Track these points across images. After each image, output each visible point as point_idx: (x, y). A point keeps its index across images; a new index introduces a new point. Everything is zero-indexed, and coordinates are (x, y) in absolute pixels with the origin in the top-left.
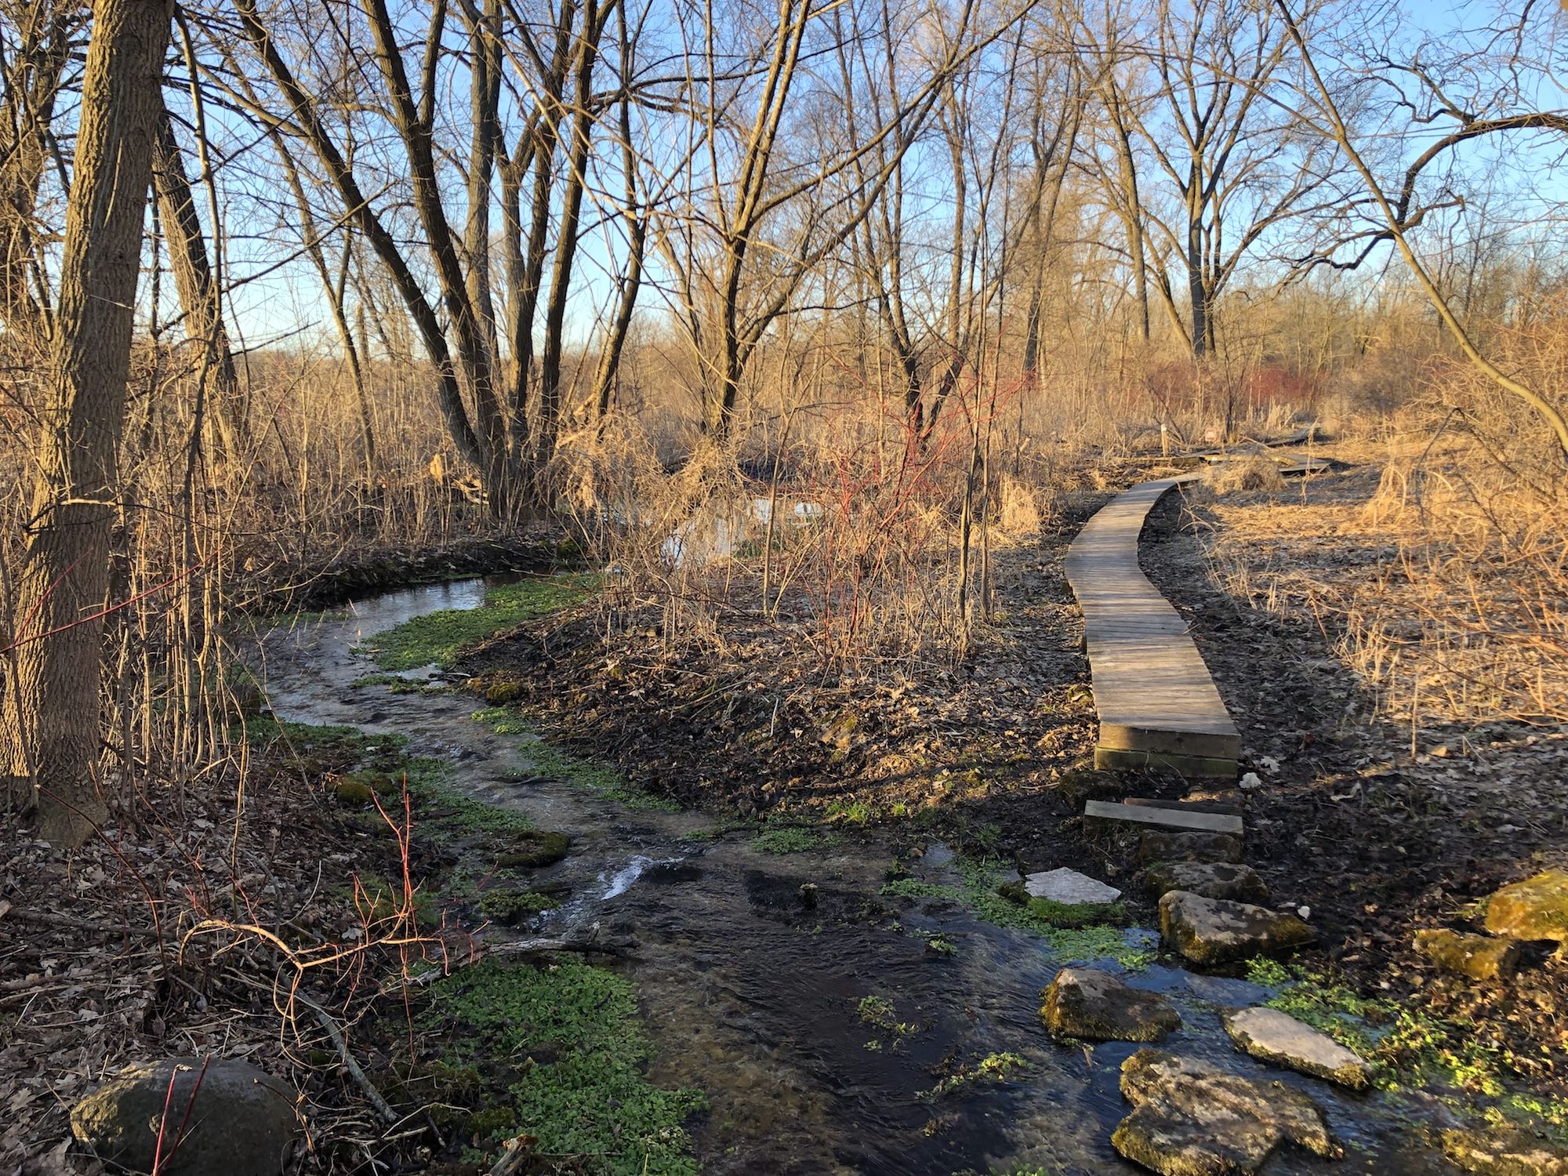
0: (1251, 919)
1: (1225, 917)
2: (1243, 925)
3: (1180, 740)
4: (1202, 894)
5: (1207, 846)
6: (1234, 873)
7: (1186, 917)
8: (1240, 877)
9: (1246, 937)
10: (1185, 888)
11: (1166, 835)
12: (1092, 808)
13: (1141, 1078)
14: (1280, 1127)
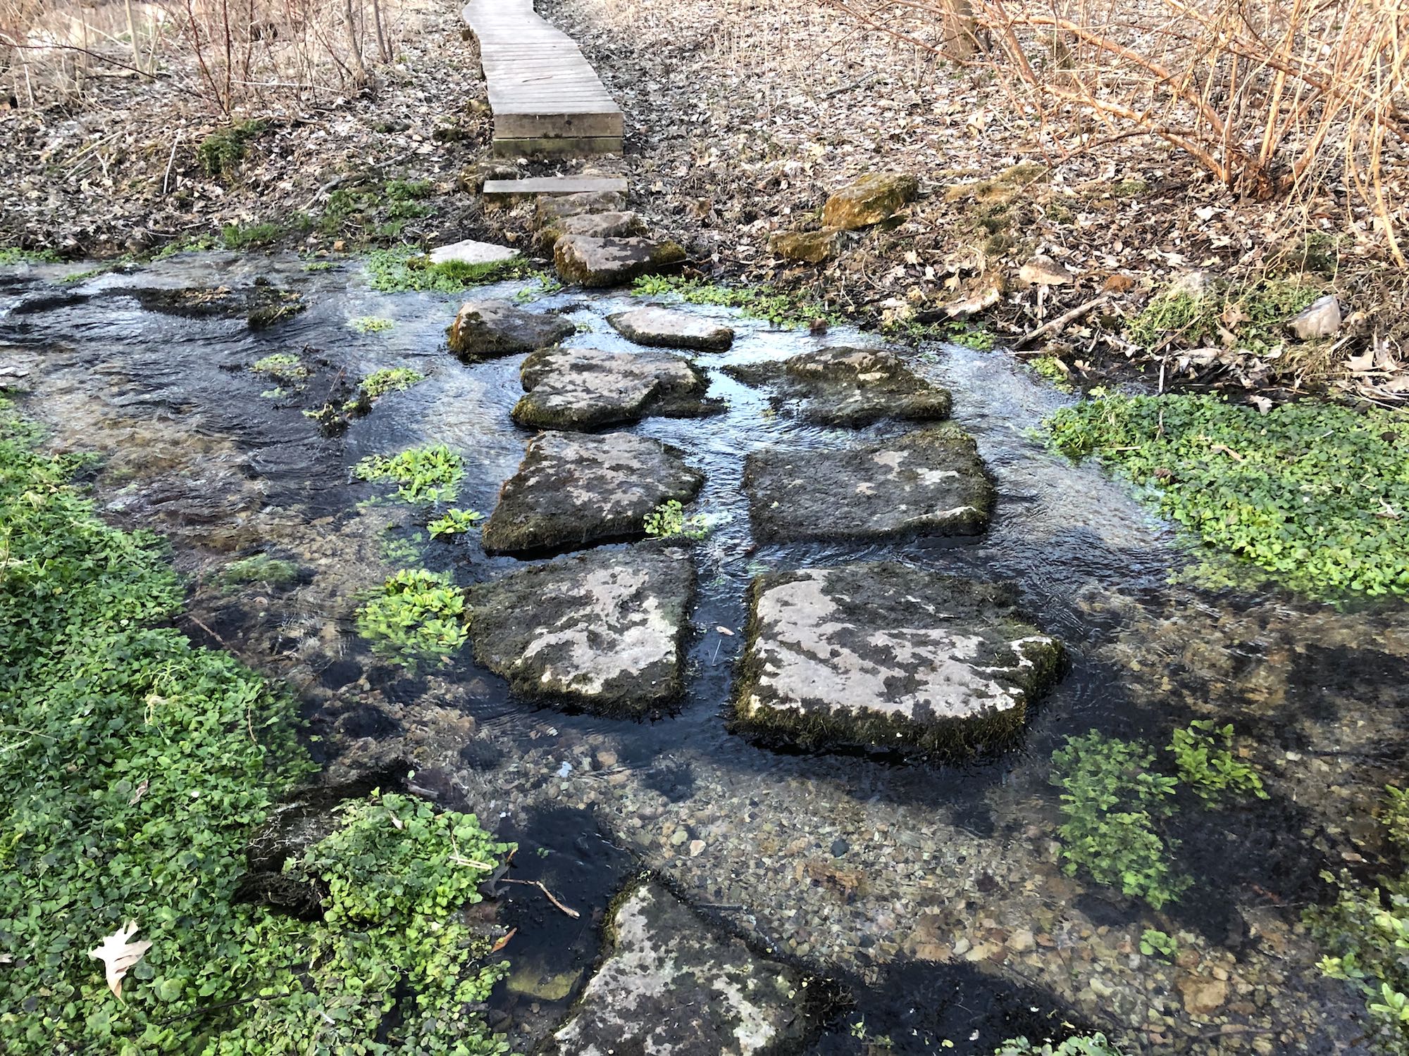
0: (635, 248)
1: (614, 251)
2: (629, 253)
3: (569, 123)
4: (591, 236)
5: (596, 202)
6: (620, 217)
7: (577, 254)
8: (624, 220)
9: (631, 262)
10: (577, 234)
11: (561, 199)
12: (490, 187)
13: (538, 367)
14: (657, 377)
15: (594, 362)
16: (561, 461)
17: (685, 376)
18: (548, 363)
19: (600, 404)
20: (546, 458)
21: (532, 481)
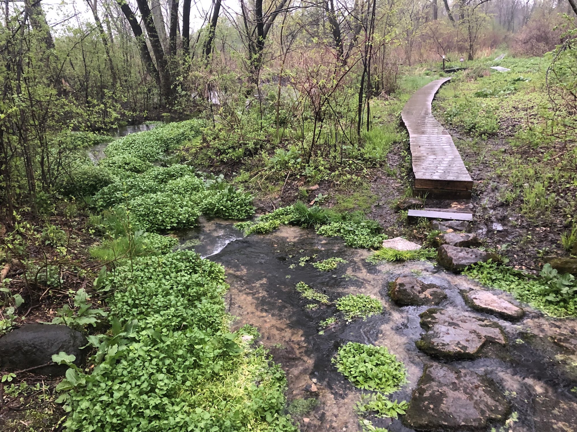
1: (465, 254)
3: (448, 184)
4: (455, 245)
5: (457, 226)
6: (468, 236)
7: (449, 254)
8: (471, 238)
10: (448, 244)
11: (441, 222)
12: (412, 213)
13: (430, 319)
14: (485, 336)
15: (455, 321)
16: (440, 384)
17: (499, 339)
18: (434, 318)
19: (459, 349)
20: (433, 380)
21: (427, 394)
